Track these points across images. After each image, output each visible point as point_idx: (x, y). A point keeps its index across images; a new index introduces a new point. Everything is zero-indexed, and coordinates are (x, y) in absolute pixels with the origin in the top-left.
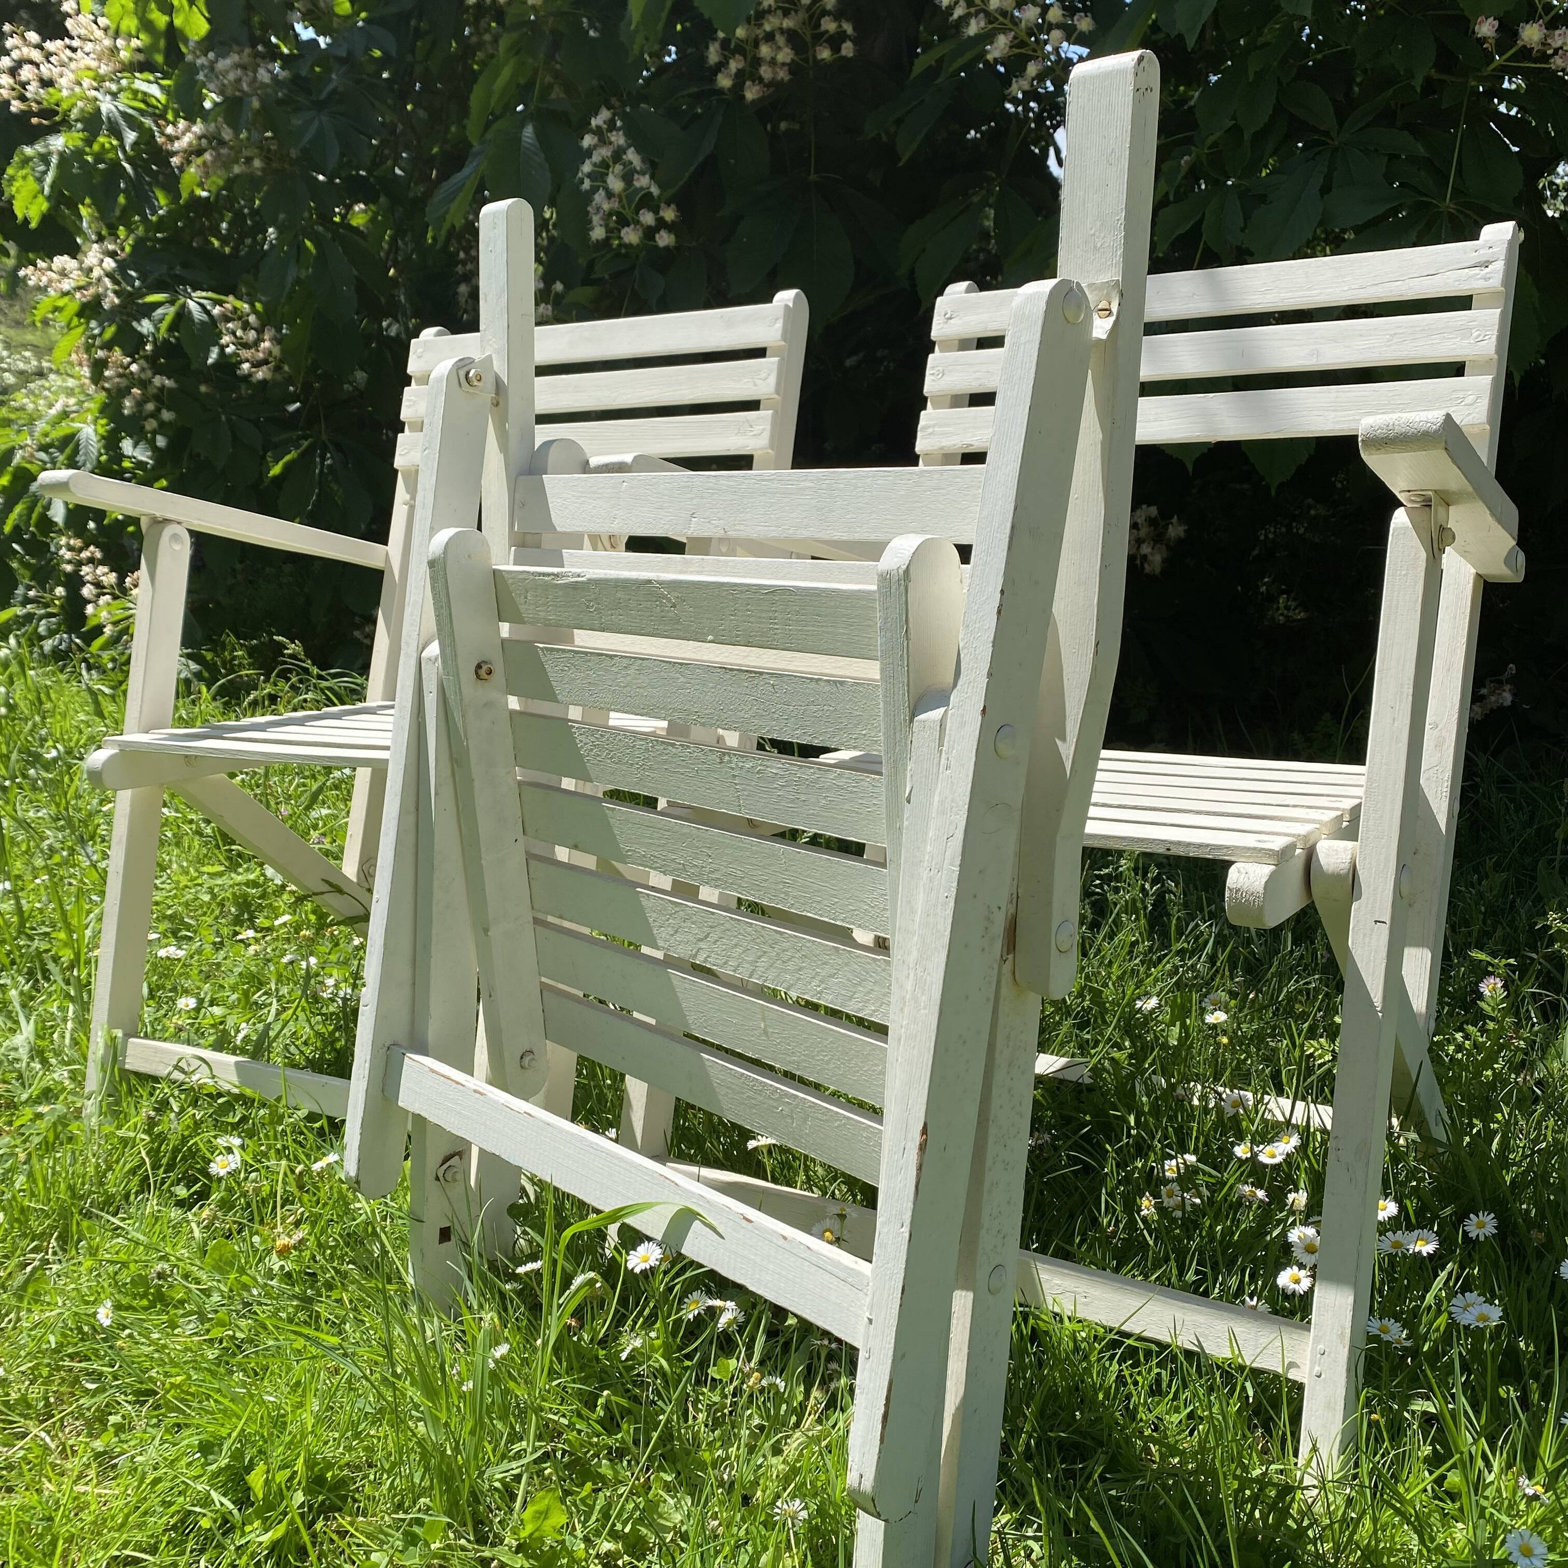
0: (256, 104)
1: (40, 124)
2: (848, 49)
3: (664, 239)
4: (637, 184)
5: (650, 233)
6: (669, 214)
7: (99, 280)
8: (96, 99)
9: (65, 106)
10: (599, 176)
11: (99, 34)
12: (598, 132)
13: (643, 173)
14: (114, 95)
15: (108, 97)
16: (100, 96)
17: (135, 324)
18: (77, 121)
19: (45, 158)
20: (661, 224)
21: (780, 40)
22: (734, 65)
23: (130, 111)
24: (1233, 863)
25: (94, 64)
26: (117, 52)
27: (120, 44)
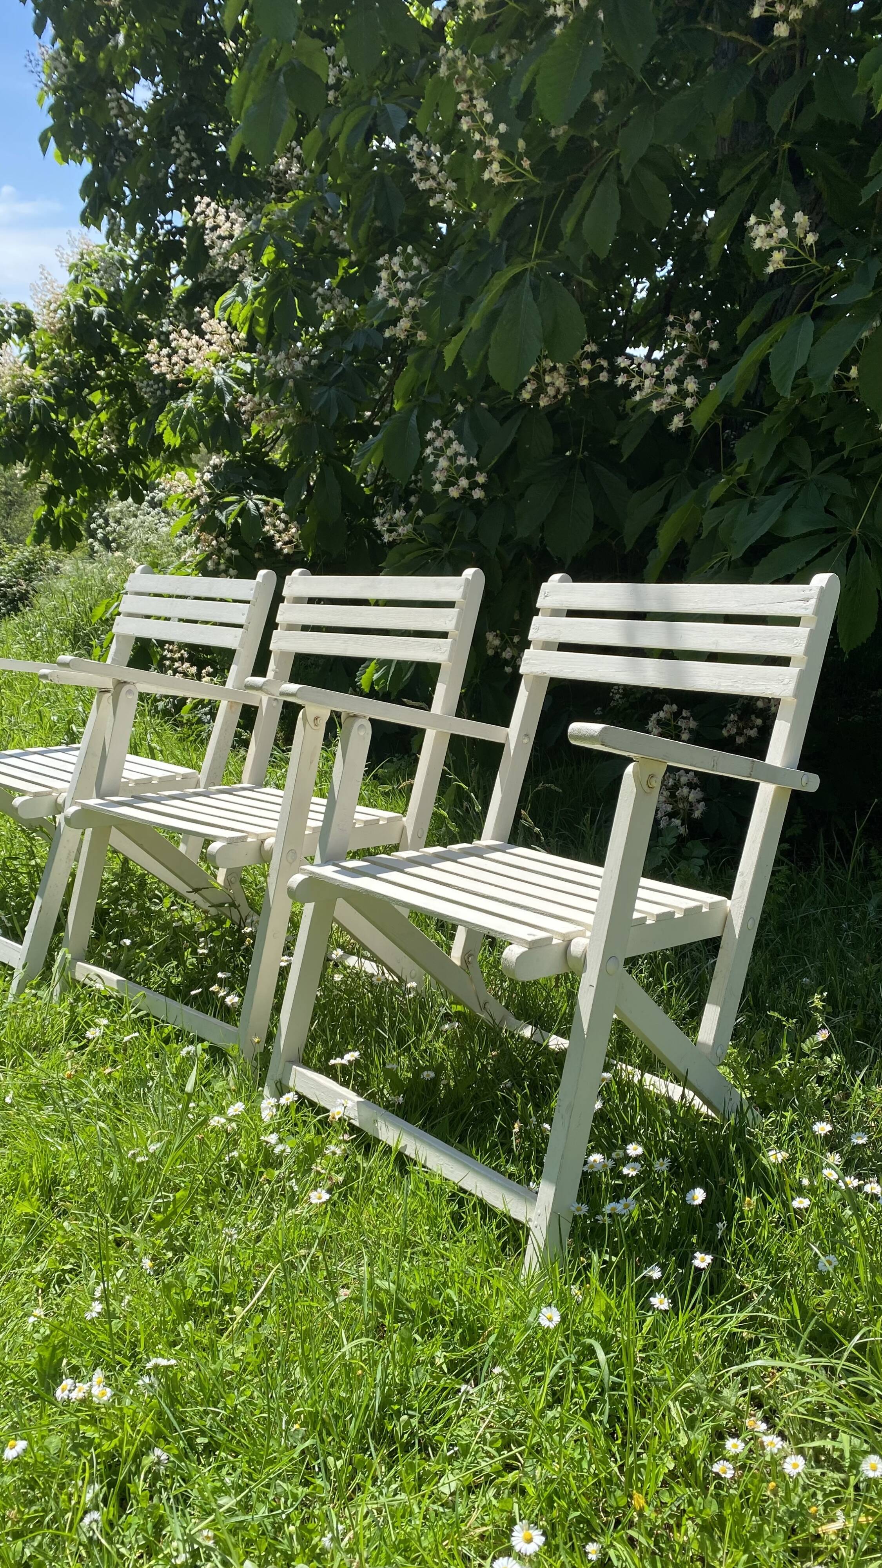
1: (182, 388)
7: (199, 486)
8: (213, 374)
9: (194, 378)
11: (221, 330)
14: (224, 370)
15: (221, 372)
16: (215, 372)
17: (218, 514)
18: (200, 388)
19: (179, 410)
23: (231, 382)
24: (511, 944)
26: (232, 341)
27: (233, 336)
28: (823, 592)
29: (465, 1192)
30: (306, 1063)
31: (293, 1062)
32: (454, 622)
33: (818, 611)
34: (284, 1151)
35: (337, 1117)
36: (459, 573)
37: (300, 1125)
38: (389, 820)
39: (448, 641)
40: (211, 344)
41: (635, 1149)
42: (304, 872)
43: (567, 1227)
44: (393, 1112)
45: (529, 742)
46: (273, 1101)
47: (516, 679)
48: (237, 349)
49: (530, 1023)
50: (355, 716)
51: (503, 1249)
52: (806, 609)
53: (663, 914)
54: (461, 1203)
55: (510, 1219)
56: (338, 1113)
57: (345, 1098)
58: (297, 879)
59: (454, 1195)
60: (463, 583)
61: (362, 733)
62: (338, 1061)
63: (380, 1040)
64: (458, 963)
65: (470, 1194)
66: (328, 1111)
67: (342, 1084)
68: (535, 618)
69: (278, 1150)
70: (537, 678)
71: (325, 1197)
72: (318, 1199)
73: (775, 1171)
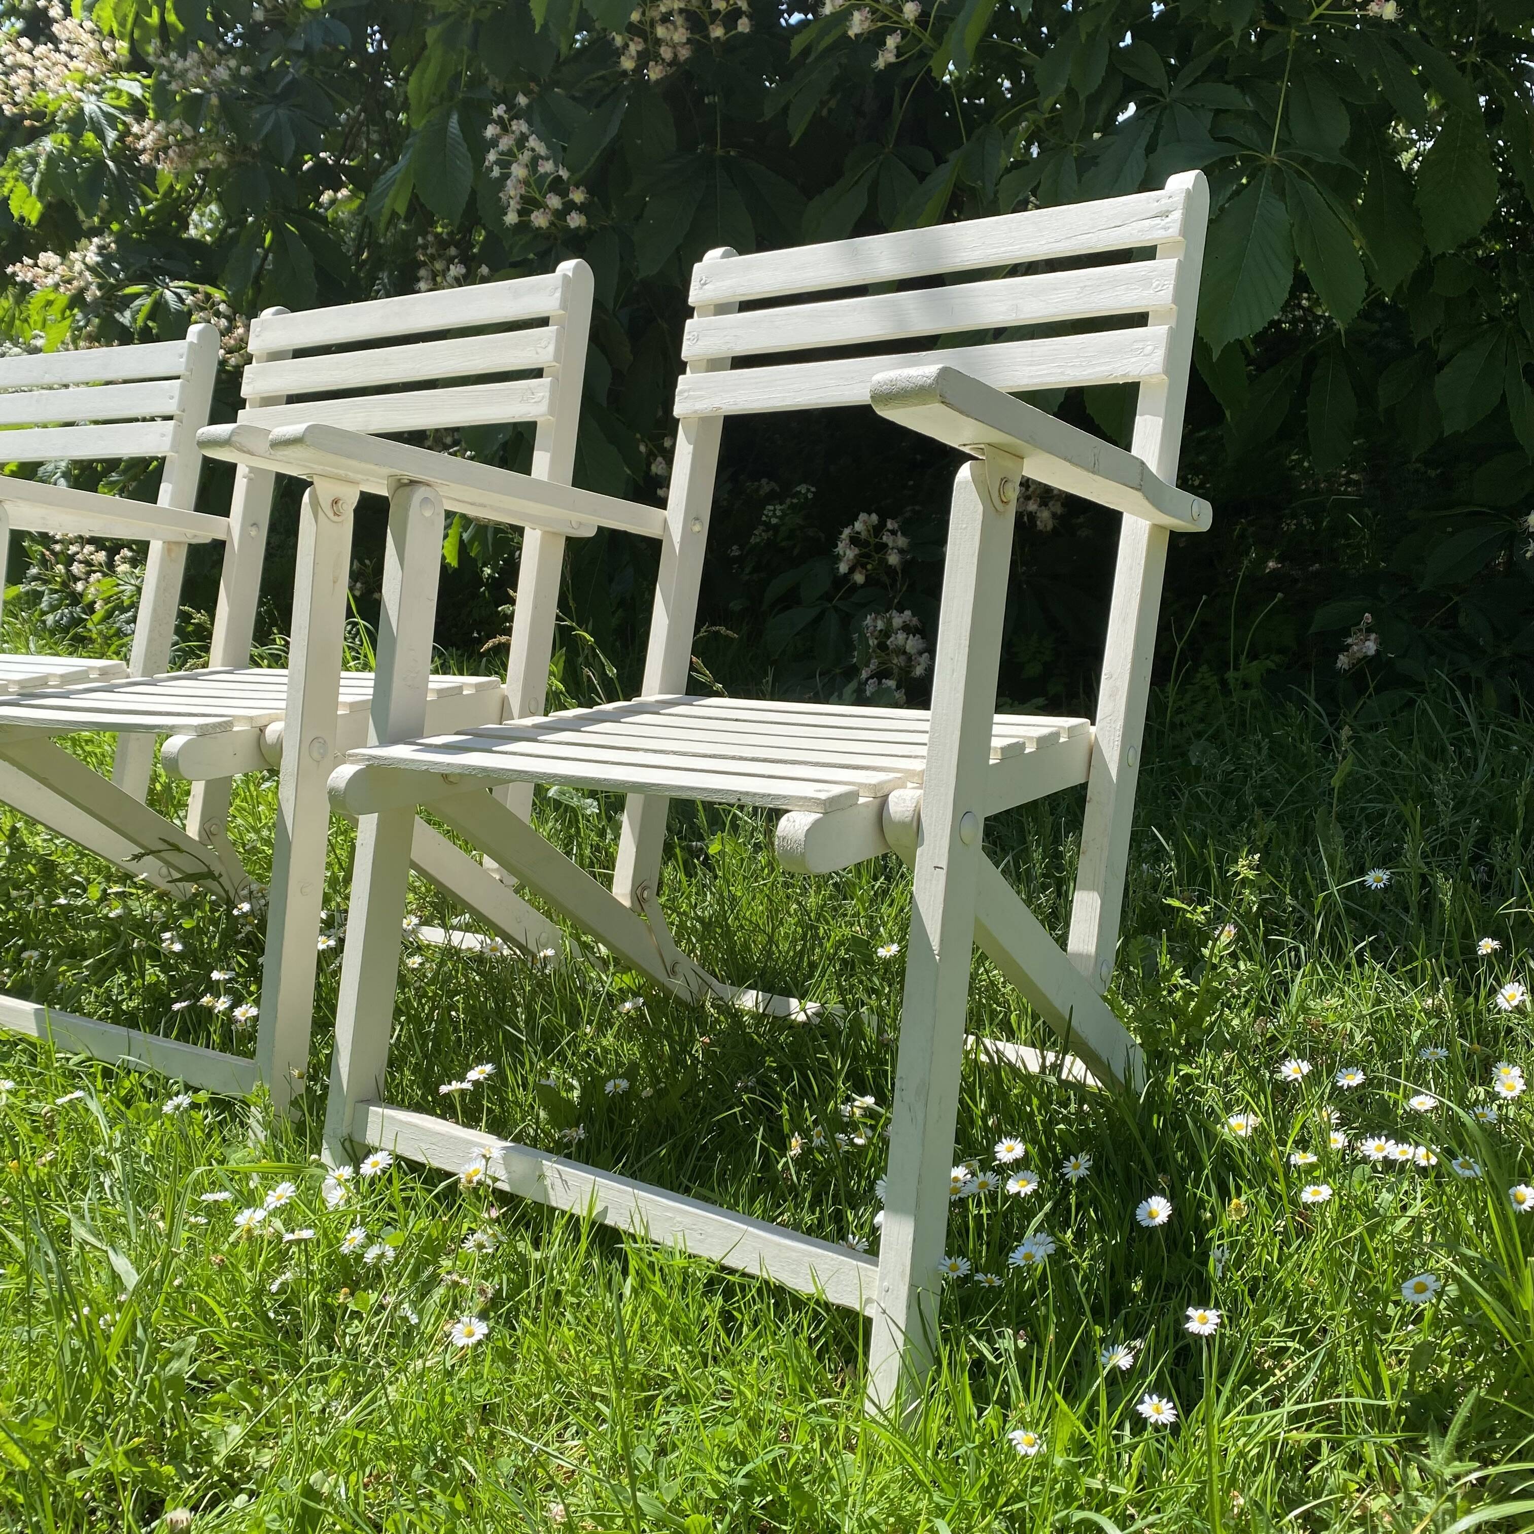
0: (214, 100)
1: (33, 127)
2: (744, 26)
3: (575, 220)
4: (541, 170)
5: (561, 214)
6: (578, 196)
7: (81, 273)
8: (80, 101)
9: (51, 108)
10: (505, 163)
11: (85, 37)
12: (500, 121)
13: (547, 159)
14: (99, 95)
15: (93, 98)
16: (84, 98)
17: (117, 315)
18: (62, 122)
19: (32, 160)
20: (569, 206)
21: (679, 20)
22: (634, 48)
23: (112, 110)
24: (787, 811)
25: (82, 66)
26: (105, 53)
27: (106, 45)
28: (1190, 196)
29: (732, 1271)
30: (392, 1101)
31: (369, 1102)
32: (551, 348)
33: (1187, 227)
34: (382, 1256)
35: (475, 1179)
36: (549, 268)
37: (401, 1207)
38: (478, 686)
39: (545, 381)
40: (71, 57)
41: (1010, 1150)
42: (355, 759)
43: (932, 1305)
44: (568, 1156)
45: (702, 529)
46: (347, 1172)
47: (670, 426)
48: (117, 67)
49: (750, 987)
50: (412, 482)
52: (1166, 229)
53: (1010, 746)
54: (728, 1294)
55: (827, 1306)
56: (477, 1172)
57: (483, 1146)
58: (343, 774)
59: (711, 1282)
60: (560, 283)
61: (428, 513)
62: (455, 1085)
63: (514, 1045)
64: (627, 903)
65: (744, 1275)
66: (449, 1175)
67: (465, 1125)
68: (688, 322)
69: (370, 1256)
70: (705, 421)
71: (481, 1329)
72: (471, 1335)
73: (1245, 1148)
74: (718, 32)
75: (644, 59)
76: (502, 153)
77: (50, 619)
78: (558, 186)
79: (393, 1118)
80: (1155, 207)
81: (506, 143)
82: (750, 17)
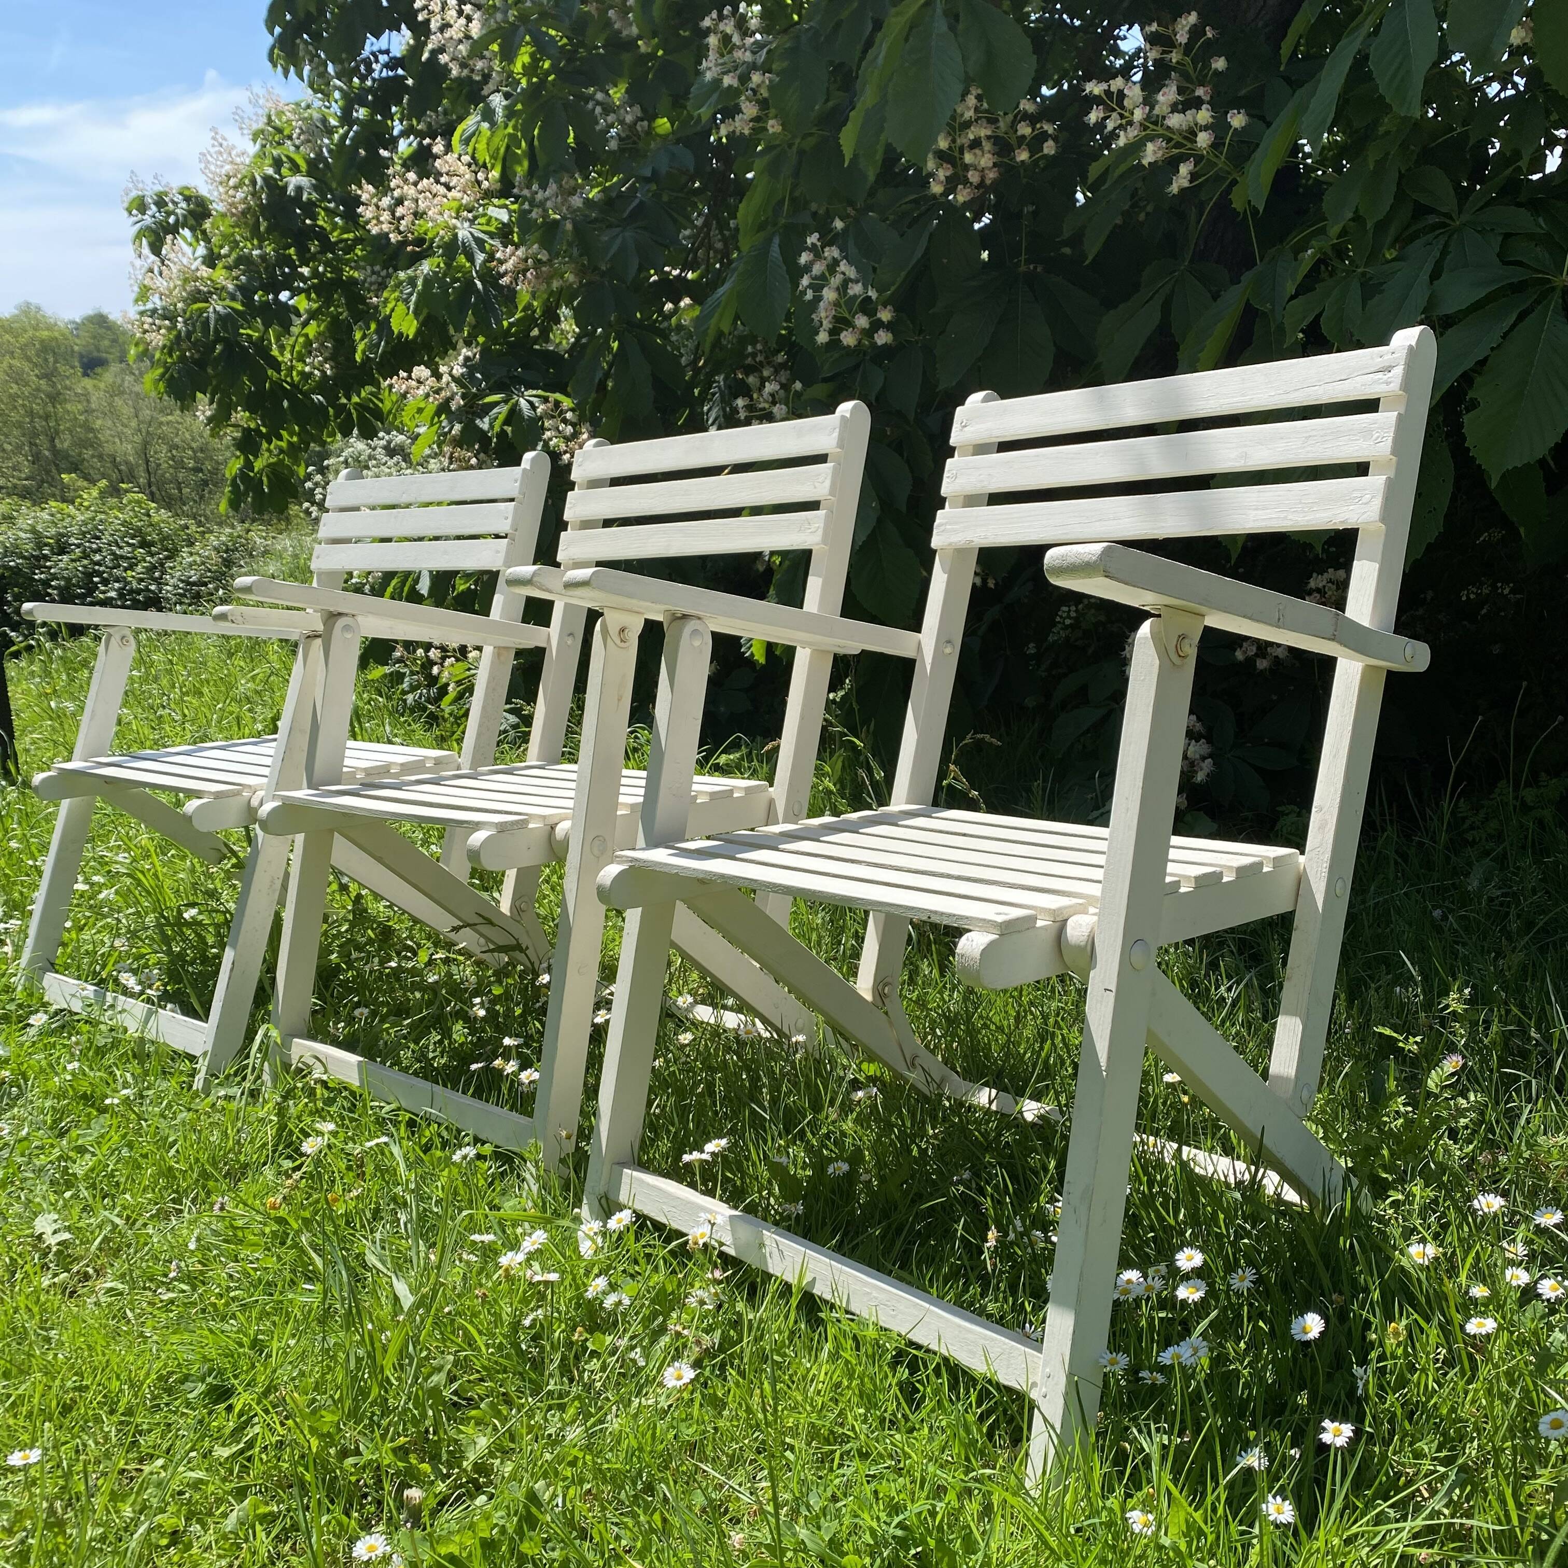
0: (569, 226)
1: (413, 251)
2: (1049, 148)
3: (883, 338)
4: (851, 292)
5: (869, 333)
6: (885, 315)
7: (448, 384)
8: (455, 227)
9: (430, 235)
10: (818, 285)
11: (463, 169)
12: (813, 249)
13: (857, 282)
14: (472, 222)
15: (466, 224)
16: (459, 225)
17: (478, 421)
18: (439, 247)
19: (412, 281)
20: (877, 325)
21: (987, 146)
22: (942, 174)
23: (482, 235)
24: (969, 931)
25: (459, 195)
26: (479, 183)
27: (481, 176)
28: (1412, 352)
29: (919, 1347)
30: (644, 1166)
31: (624, 1165)
32: (828, 483)
33: (1407, 383)
34: (620, 1303)
35: (701, 1242)
36: (829, 409)
37: (642, 1261)
38: (748, 790)
39: (821, 513)
40: (449, 189)
41: (1190, 1259)
42: (621, 860)
43: (1092, 1395)
44: (788, 1229)
45: (953, 653)
46: (596, 1225)
47: (927, 557)
48: (488, 195)
49: (986, 1084)
50: (685, 617)
51: (990, 1435)
52: (1387, 384)
53: (1205, 875)
54: (913, 1367)
55: (998, 1386)
56: (703, 1236)
57: (710, 1211)
58: (611, 871)
59: (900, 1355)
60: (838, 423)
61: (697, 643)
62: (696, 1155)
63: (757, 1123)
64: (868, 997)
65: (928, 1351)
66: (683, 1235)
67: (703, 1193)
68: (949, 461)
69: (610, 1301)
70: (960, 552)
71: (689, 1374)
72: (679, 1378)
73: (1423, 1277)
74: (1023, 156)
75: (952, 184)
76: (815, 278)
77: (410, 698)
78: (867, 306)
79: (642, 1181)
80: (1379, 363)
81: (818, 268)
82: (1055, 139)
